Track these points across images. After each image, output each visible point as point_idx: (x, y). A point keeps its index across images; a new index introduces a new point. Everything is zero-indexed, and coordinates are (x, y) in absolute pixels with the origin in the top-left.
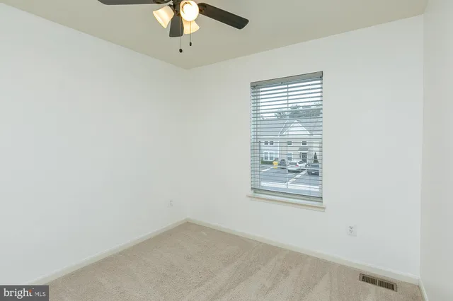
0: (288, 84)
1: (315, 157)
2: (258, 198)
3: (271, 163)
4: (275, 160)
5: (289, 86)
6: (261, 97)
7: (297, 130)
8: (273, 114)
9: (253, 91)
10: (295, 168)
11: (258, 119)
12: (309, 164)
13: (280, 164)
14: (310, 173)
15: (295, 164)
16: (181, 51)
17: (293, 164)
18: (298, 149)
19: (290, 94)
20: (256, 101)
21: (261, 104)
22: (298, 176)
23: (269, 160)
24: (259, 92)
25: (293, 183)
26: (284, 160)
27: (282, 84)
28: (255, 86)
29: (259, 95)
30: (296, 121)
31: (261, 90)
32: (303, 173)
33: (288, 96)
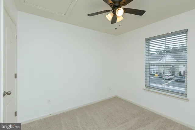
0: (165, 37)
1: (180, 73)
2: (149, 91)
3: (154, 75)
4: (156, 74)
5: (166, 38)
6: (150, 45)
7: (170, 60)
8: (155, 52)
9: (146, 42)
10: (167, 78)
11: (149, 55)
12: (176, 76)
13: (159, 76)
14: (176, 81)
15: (168, 76)
16: (116, 29)
17: (166, 76)
18: (169, 68)
19: (166, 42)
20: (148, 47)
21: (150, 48)
22: (169, 82)
23: (153, 73)
24: (150, 42)
25: (167, 85)
26: (161, 74)
27: (162, 37)
28: (148, 40)
29: (150, 44)
30: (168, 55)
31: (150, 41)
32: (173, 80)
33: (165, 43)
